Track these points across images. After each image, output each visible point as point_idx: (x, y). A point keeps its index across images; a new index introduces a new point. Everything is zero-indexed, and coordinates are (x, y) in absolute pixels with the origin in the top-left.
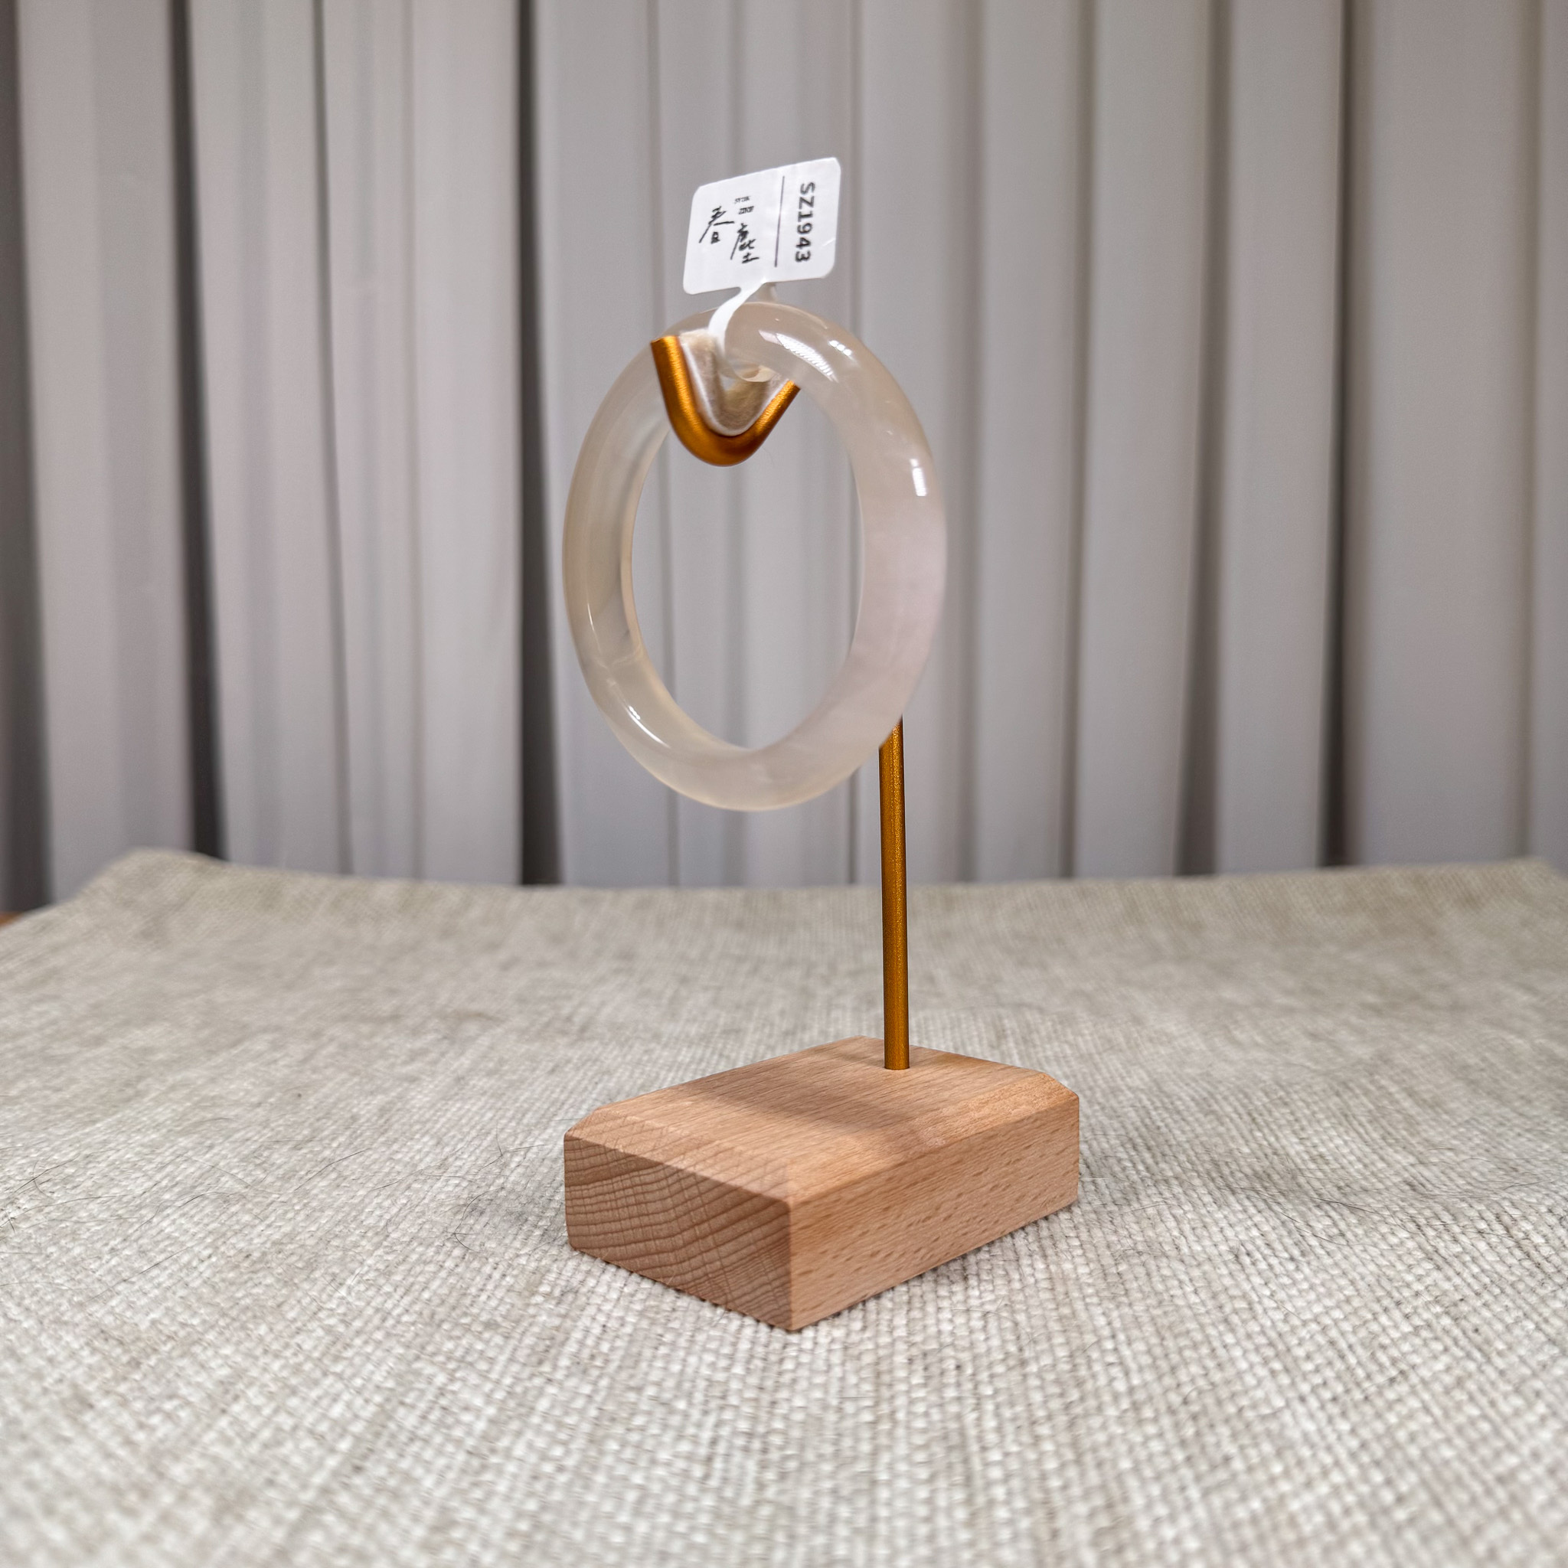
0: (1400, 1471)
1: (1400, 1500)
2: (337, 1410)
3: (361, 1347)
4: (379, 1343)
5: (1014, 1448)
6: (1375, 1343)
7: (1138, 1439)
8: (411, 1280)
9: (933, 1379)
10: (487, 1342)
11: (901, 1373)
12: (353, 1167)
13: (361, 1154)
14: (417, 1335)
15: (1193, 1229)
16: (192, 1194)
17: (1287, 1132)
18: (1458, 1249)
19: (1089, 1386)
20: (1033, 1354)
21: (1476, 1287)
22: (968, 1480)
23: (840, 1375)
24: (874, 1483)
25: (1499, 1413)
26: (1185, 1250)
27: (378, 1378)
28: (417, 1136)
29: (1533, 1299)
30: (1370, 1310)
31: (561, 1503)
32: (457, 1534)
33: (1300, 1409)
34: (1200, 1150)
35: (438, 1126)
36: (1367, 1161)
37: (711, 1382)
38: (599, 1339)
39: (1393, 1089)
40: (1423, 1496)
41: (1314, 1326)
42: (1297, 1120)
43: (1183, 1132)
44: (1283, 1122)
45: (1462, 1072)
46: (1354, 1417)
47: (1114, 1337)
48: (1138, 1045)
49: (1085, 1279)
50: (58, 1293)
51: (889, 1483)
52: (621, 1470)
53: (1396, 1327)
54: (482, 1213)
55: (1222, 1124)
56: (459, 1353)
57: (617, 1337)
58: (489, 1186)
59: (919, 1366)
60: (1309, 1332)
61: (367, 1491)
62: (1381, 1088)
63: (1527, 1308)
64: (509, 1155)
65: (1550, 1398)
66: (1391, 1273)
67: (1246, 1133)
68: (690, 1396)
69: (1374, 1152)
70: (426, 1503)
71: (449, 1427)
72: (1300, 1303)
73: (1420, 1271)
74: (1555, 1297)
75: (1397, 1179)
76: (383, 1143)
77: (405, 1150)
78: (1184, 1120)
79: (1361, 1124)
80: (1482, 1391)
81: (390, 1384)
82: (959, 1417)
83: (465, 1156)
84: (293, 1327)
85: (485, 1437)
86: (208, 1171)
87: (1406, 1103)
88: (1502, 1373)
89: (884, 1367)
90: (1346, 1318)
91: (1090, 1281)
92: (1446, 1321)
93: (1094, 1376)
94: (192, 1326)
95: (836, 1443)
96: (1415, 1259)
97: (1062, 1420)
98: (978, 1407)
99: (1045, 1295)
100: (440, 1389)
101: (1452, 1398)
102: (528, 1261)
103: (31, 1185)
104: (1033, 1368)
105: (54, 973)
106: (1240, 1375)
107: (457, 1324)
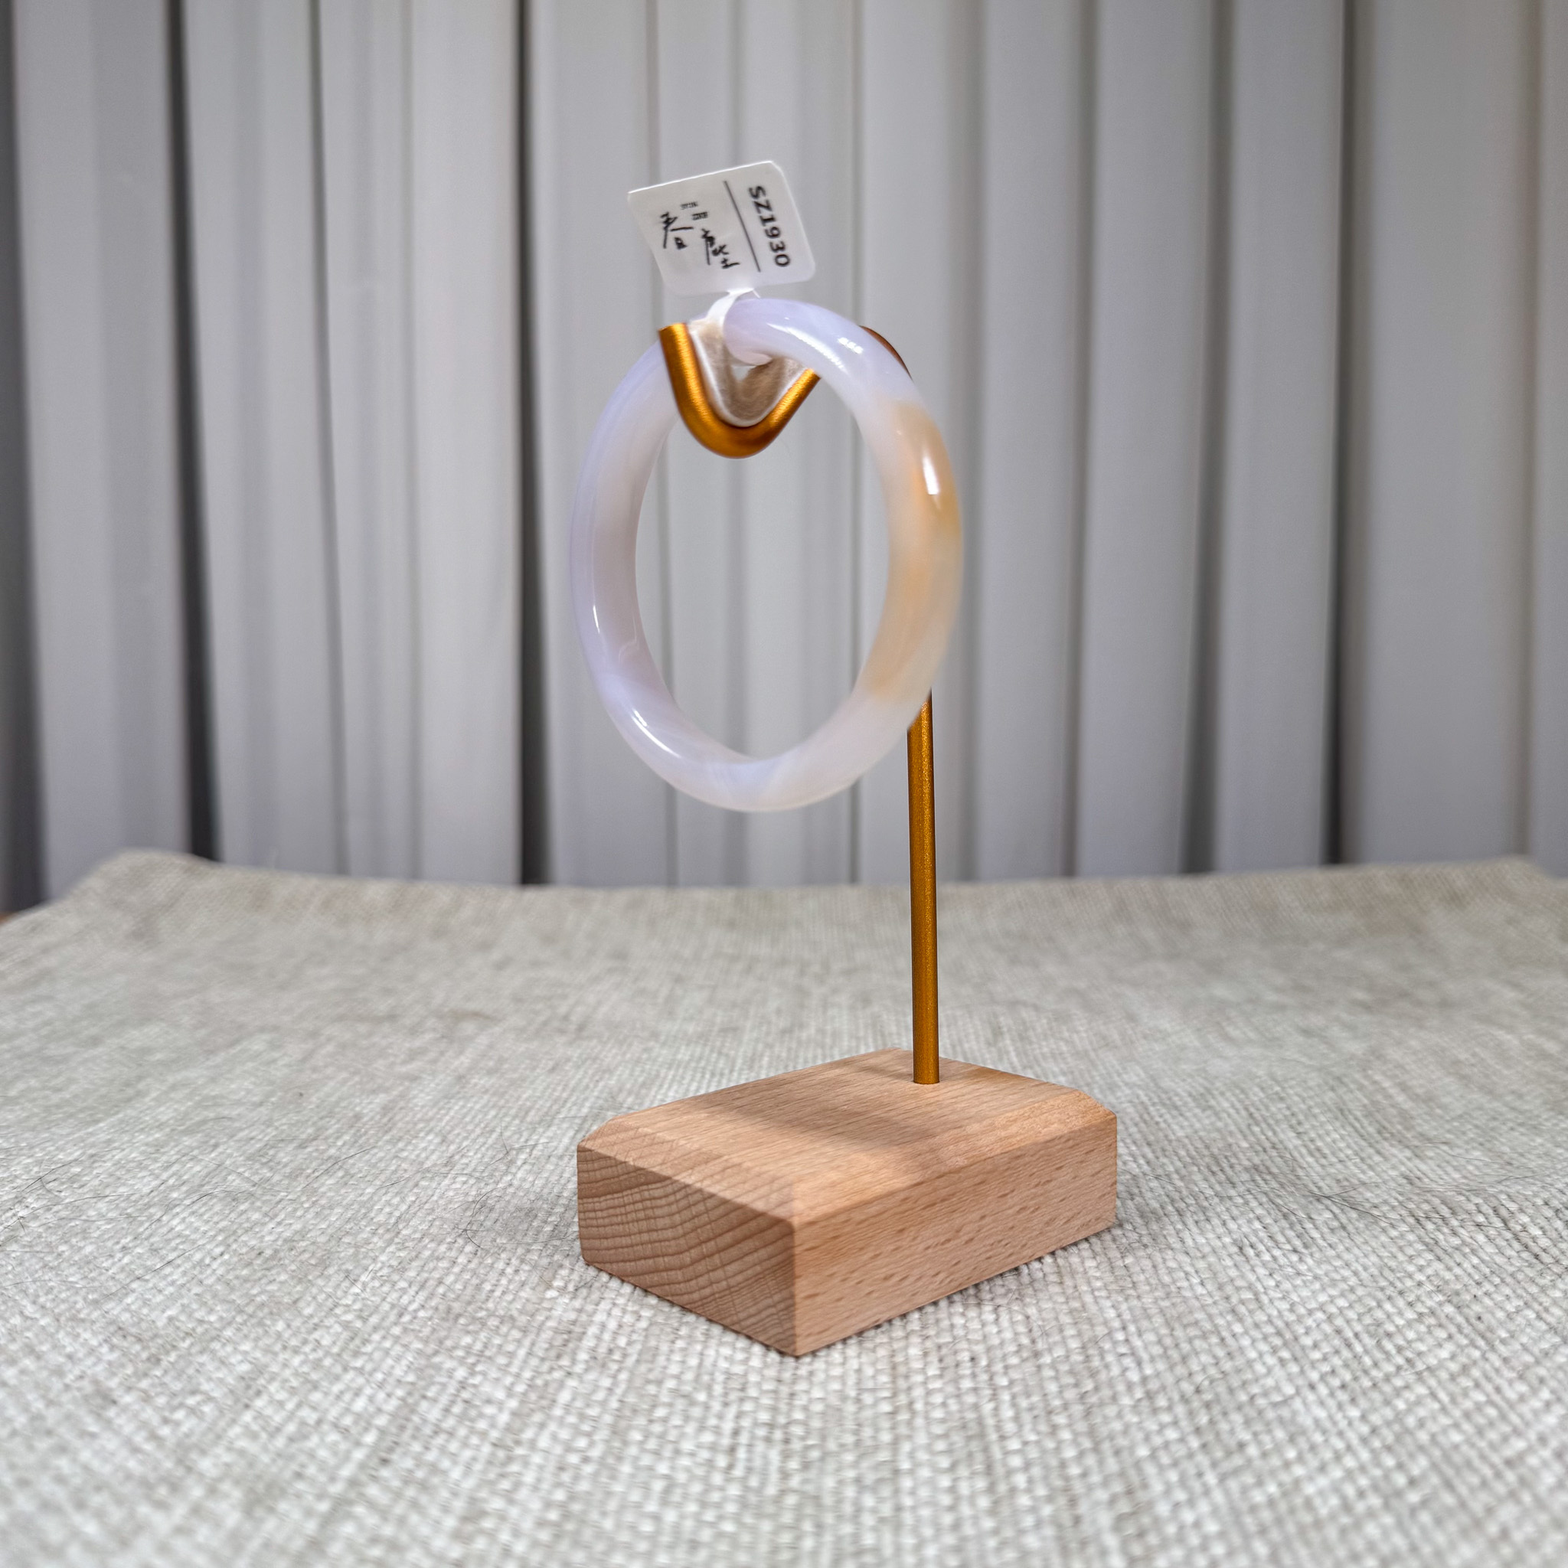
0: (1411, 1456)
1: (1412, 1482)
2: (360, 1404)
3: (380, 1343)
4: (397, 1339)
5: (1033, 1437)
6: (1381, 1331)
7: (1154, 1427)
8: (425, 1275)
9: (949, 1369)
10: (506, 1336)
11: (917, 1365)
12: (359, 1165)
13: (366, 1152)
14: (434, 1330)
15: (1197, 1222)
16: (200, 1193)
17: (1284, 1126)
18: (1456, 1241)
19: (1103, 1376)
20: (1046, 1346)
21: (1477, 1277)
22: (989, 1469)
23: (856, 1366)
24: (896, 1472)
25: (1505, 1399)
26: (1189, 1242)
27: (398, 1372)
28: (422, 1134)
29: (1534, 1290)
30: (1374, 1298)
31: (588, 1493)
32: (488, 1524)
33: (1311, 1397)
34: (1199, 1145)
35: (443, 1124)
36: (1363, 1155)
37: (729, 1376)
38: (616, 1334)
39: (1387, 1084)
40: (1435, 1480)
41: (1320, 1315)
42: (1293, 1115)
43: (1182, 1127)
44: (1280, 1116)
45: (1454, 1068)
46: (1363, 1403)
47: (1124, 1328)
48: (1132, 1042)
49: (1093, 1273)
50: (72, 1291)
51: (911, 1472)
52: (646, 1460)
53: (1400, 1313)
54: (491, 1210)
55: (1220, 1119)
56: (478, 1346)
57: (633, 1331)
58: (497, 1183)
59: (933, 1358)
60: (1315, 1321)
61: (396, 1483)
62: (1375, 1082)
63: (1528, 1298)
64: (514, 1152)
65: (1553, 1384)
66: (1393, 1264)
67: (1244, 1127)
68: (709, 1388)
69: (1371, 1145)
70: (455, 1494)
71: (472, 1420)
72: (1305, 1293)
73: (1422, 1262)
74: (1554, 1286)
75: (1393, 1173)
76: (388, 1142)
77: (410, 1148)
78: (1181, 1115)
79: (1356, 1119)
80: (1488, 1379)
81: (411, 1378)
82: (976, 1407)
83: (471, 1154)
84: (310, 1325)
85: (508, 1429)
86: (215, 1170)
87: (1401, 1098)
88: (1505, 1360)
89: (899, 1358)
90: (1351, 1306)
91: (1098, 1274)
92: (1449, 1309)
93: (1107, 1366)
94: (210, 1323)
95: (856, 1433)
96: (1415, 1251)
97: (1077, 1409)
98: (994, 1397)
99: (1055, 1289)
100: (461, 1382)
101: (1458, 1384)
102: (540, 1256)
103: (38, 1185)
104: (1047, 1359)
105: (45, 975)
106: (1250, 1363)
107: (474, 1319)
